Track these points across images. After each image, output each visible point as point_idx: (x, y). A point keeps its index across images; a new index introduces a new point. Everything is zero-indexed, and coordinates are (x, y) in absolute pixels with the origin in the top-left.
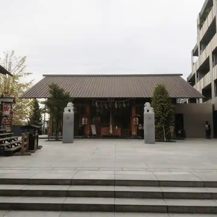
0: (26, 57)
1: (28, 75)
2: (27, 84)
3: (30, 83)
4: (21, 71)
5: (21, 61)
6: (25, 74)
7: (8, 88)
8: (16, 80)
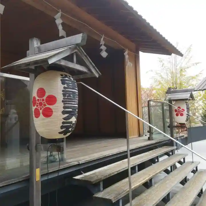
0: (192, 45)
1: (196, 65)
2: (197, 76)
3: (200, 74)
4: (188, 62)
5: (186, 51)
6: (193, 65)
7: (176, 83)
8: (183, 73)
